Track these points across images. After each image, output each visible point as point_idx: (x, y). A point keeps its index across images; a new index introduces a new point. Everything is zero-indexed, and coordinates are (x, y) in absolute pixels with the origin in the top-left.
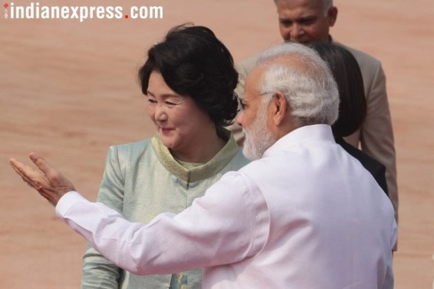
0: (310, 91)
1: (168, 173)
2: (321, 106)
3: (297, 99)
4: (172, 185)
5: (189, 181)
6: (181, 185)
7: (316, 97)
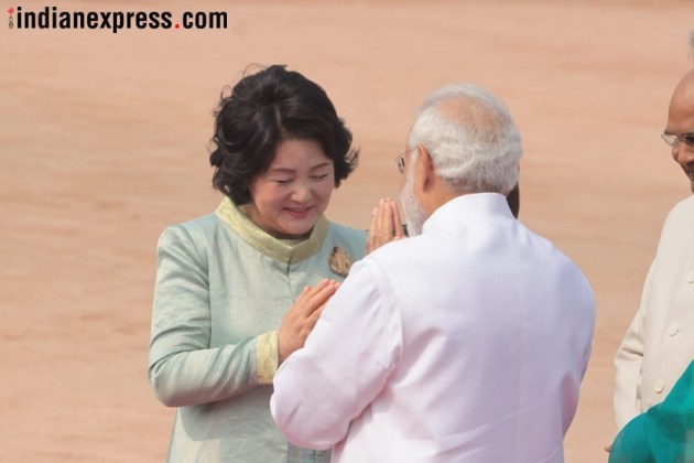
0: (457, 142)
1: (259, 254)
2: (471, 162)
3: (439, 154)
4: (268, 269)
5: (289, 263)
6: (279, 268)
7: (464, 150)
